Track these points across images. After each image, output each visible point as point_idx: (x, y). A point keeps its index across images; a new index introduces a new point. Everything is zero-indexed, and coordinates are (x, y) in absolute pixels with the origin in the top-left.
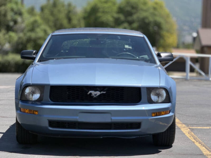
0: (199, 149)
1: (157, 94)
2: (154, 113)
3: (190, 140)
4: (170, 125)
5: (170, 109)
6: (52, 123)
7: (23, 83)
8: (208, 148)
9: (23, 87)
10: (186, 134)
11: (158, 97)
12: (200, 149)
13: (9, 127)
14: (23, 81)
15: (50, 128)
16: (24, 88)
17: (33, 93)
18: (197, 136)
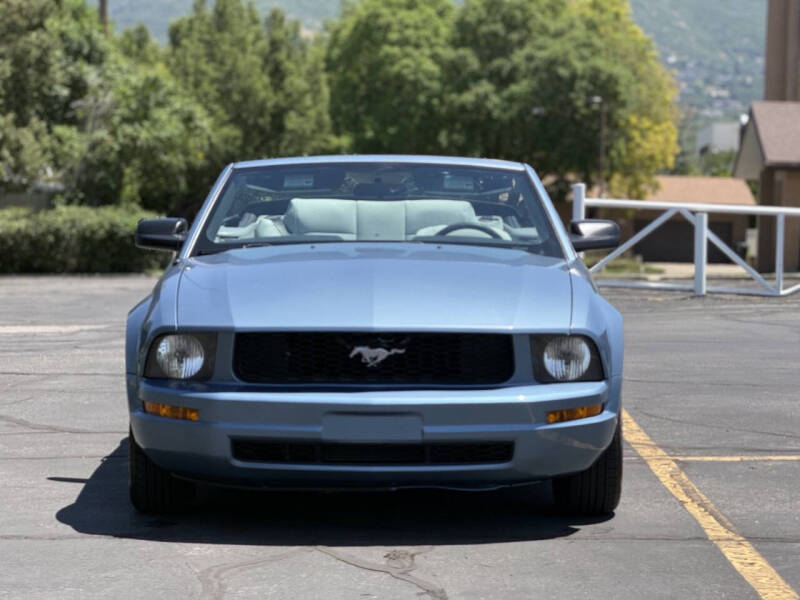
0: (696, 521)
1: (564, 354)
2: (554, 413)
3: (673, 496)
4: (604, 448)
5: (604, 400)
6: (243, 447)
7: (151, 323)
8: (725, 520)
9: (152, 338)
10: (662, 479)
11: (568, 363)
12: (700, 522)
13: (99, 463)
14: (151, 318)
15: (238, 463)
16: (155, 339)
17: (182, 355)
18: (696, 485)
